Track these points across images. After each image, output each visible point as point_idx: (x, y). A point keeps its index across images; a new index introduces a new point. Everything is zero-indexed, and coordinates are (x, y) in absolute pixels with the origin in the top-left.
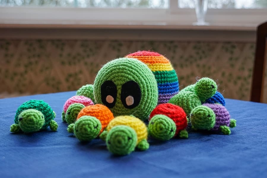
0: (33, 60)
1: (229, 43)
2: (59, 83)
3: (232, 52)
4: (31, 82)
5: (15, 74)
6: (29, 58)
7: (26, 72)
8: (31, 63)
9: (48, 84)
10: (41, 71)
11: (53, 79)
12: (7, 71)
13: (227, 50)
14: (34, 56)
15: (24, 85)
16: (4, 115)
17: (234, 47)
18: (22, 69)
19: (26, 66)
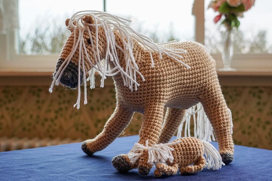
0: (63, 106)
1: (256, 87)
2: (88, 128)
3: (259, 97)
4: (61, 128)
5: (46, 120)
6: (60, 104)
7: (56, 118)
8: (61, 109)
9: (77, 129)
10: (71, 117)
11: (83, 125)
12: (38, 117)
13: (254, 95)
14: (64, 102)
15: (54, 131)
16: (39, 166)
17: (261, 92)
18: (52, 115)
19: (56, 112)
